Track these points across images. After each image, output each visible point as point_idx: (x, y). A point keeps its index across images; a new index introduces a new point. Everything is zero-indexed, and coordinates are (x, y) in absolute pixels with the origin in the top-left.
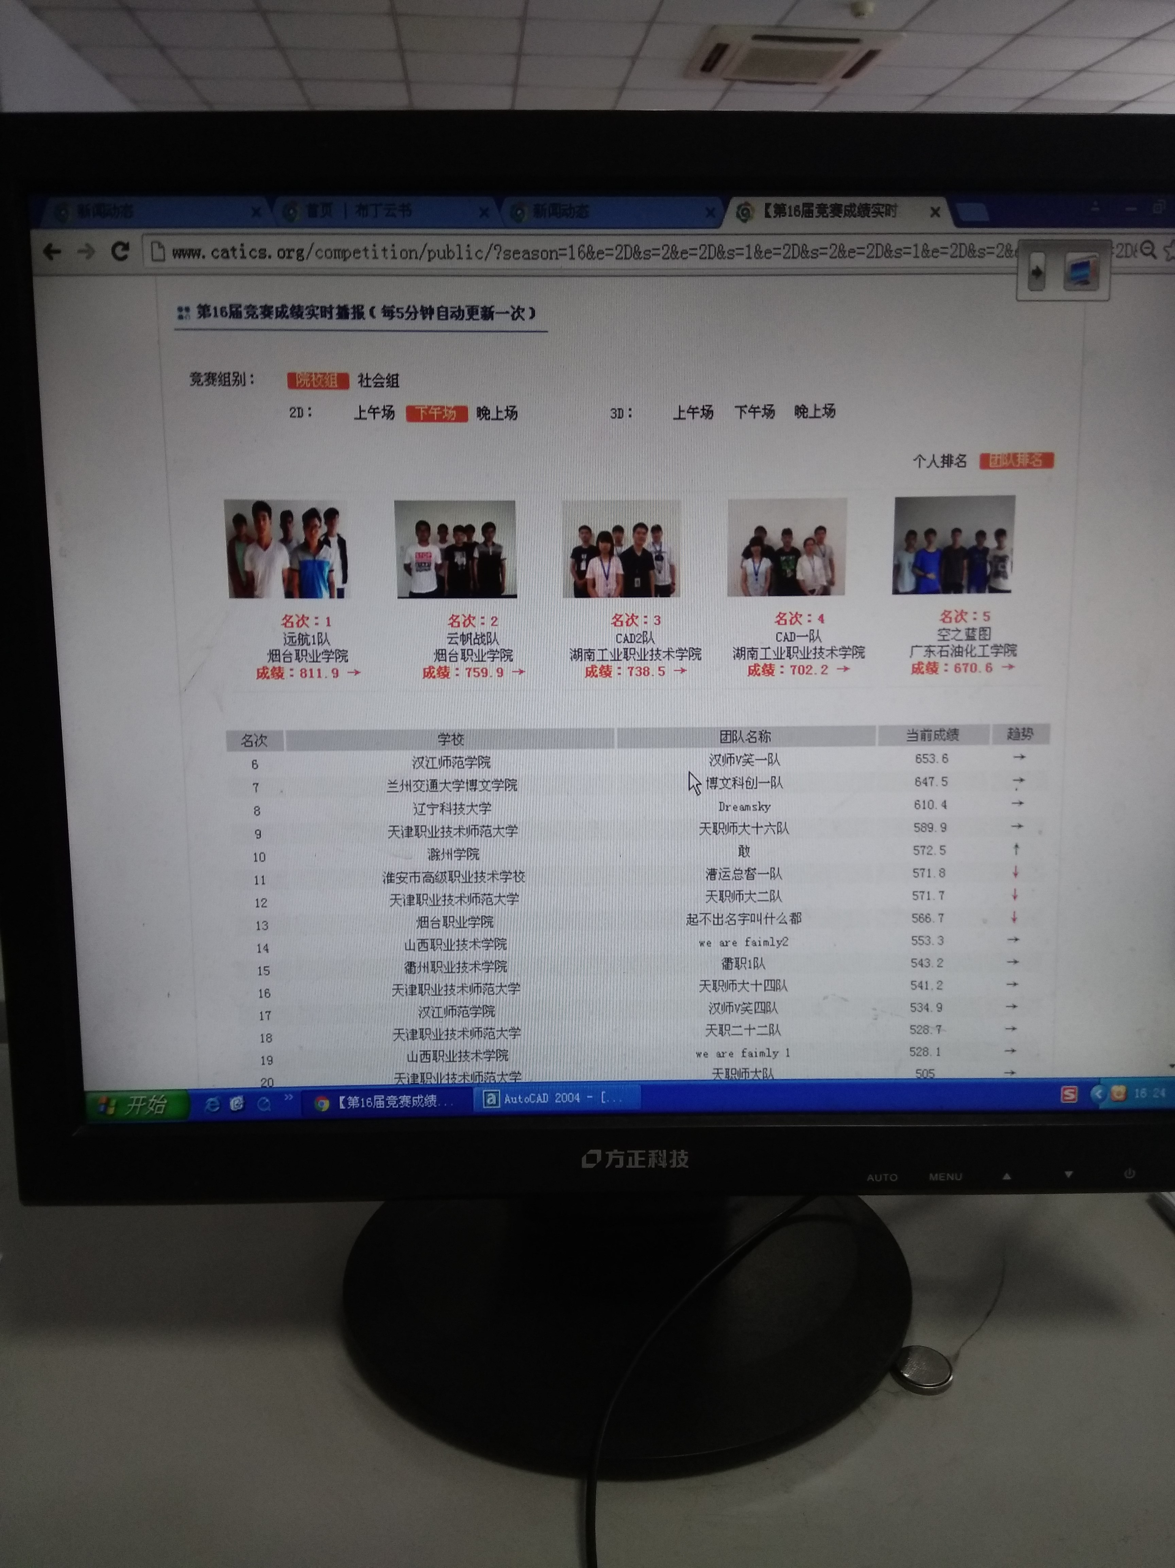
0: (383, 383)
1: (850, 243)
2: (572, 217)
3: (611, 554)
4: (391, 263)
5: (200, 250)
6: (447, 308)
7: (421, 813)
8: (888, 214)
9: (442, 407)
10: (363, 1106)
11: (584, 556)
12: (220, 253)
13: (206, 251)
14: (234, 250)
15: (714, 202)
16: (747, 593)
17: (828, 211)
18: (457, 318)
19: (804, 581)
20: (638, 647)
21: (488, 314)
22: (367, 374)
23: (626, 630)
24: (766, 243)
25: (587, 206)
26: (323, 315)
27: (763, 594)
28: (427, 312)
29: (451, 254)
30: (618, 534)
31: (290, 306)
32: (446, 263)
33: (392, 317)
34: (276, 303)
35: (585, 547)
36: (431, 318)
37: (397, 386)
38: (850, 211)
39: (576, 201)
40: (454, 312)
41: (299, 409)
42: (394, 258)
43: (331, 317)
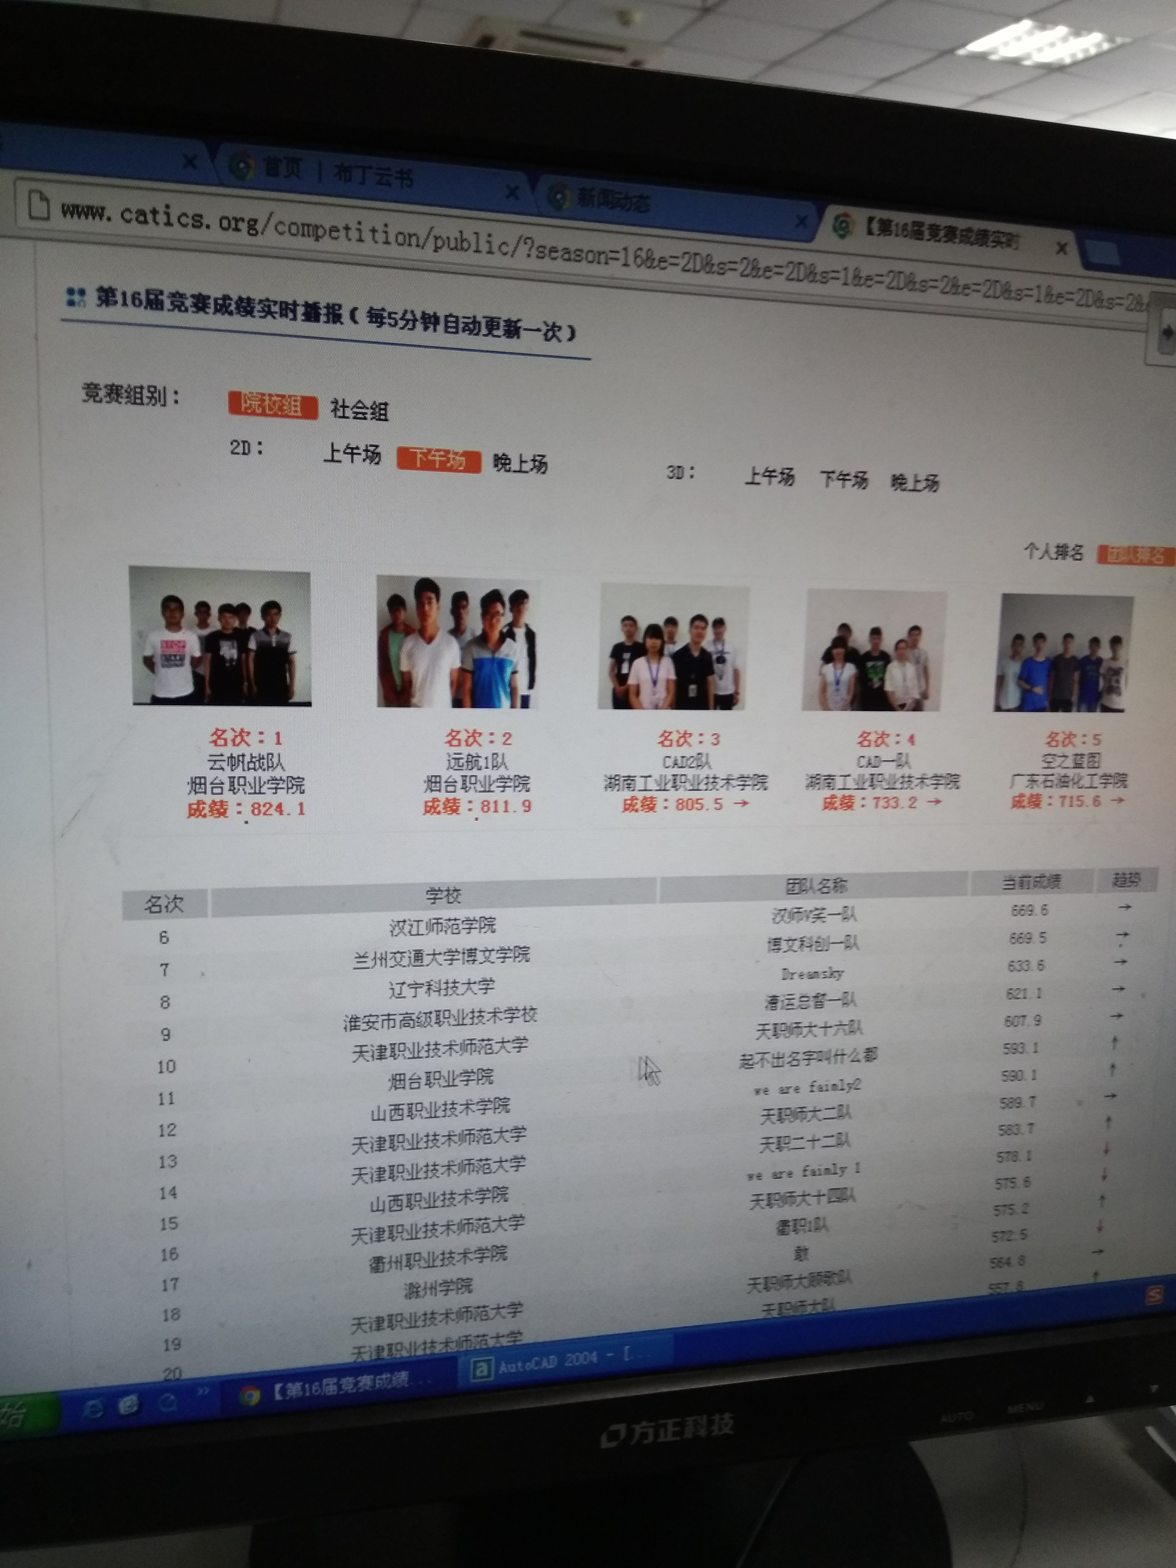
0: (366, 413)
1: (965, 276)
2: (628, 210)
3: (660, 653)
4: (381, 250)
5: (103, 209)
6: (457, 317)
7: (400, 996)
8: (1009, 245)
9: (447, 452)
10: (308, 1394)
11: (627, 656)
12: (134, 216)
13: (112, 210)
14: (154, 212)
15: (806, 207)
16: (825, 707)
17: (942, 233)
18: (471, 332)
19: (893, 693)
20: (690, 773)
21: (513, 330)
22: (344, 400)
23: (676, 752)
24: (869, 268)
25: (647, 197)
26: (283, 315)
27: (844, 709)
28: (430, 321)
29: (465, 245)
30: (670, 628)
31: (235, 297)
32: (457, 257)
33: (382, 324)
34: (215, 292)
35: (629, 644)
36: (435, 330)
37: (386, 420)
38: (967, 237)
39: (635, 189)
40: (467, 324)
41: (244, 442)
42: (387, 242)
43: (295, 319)
